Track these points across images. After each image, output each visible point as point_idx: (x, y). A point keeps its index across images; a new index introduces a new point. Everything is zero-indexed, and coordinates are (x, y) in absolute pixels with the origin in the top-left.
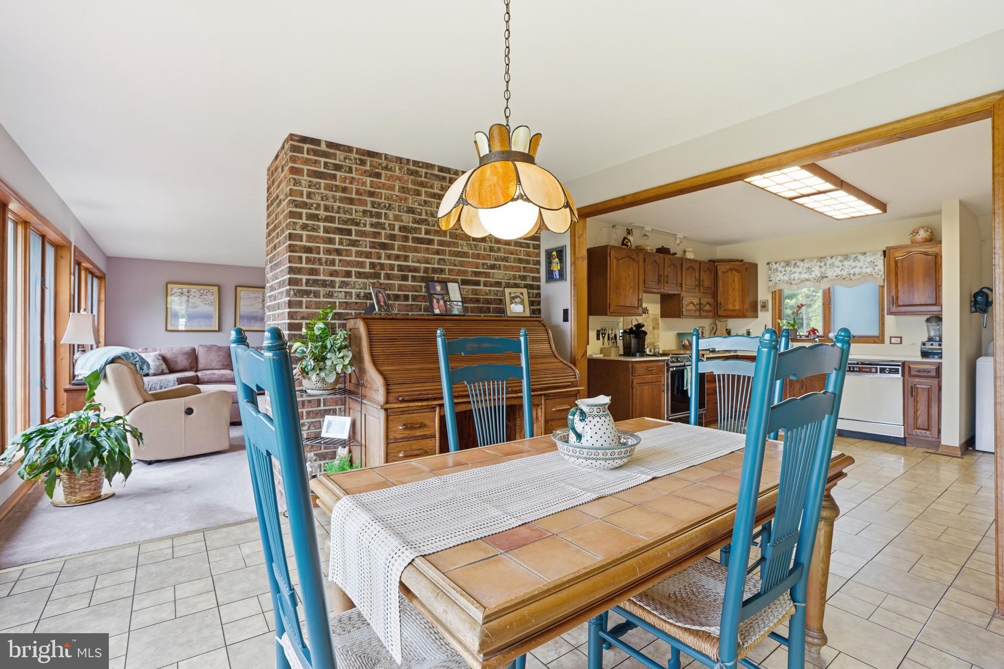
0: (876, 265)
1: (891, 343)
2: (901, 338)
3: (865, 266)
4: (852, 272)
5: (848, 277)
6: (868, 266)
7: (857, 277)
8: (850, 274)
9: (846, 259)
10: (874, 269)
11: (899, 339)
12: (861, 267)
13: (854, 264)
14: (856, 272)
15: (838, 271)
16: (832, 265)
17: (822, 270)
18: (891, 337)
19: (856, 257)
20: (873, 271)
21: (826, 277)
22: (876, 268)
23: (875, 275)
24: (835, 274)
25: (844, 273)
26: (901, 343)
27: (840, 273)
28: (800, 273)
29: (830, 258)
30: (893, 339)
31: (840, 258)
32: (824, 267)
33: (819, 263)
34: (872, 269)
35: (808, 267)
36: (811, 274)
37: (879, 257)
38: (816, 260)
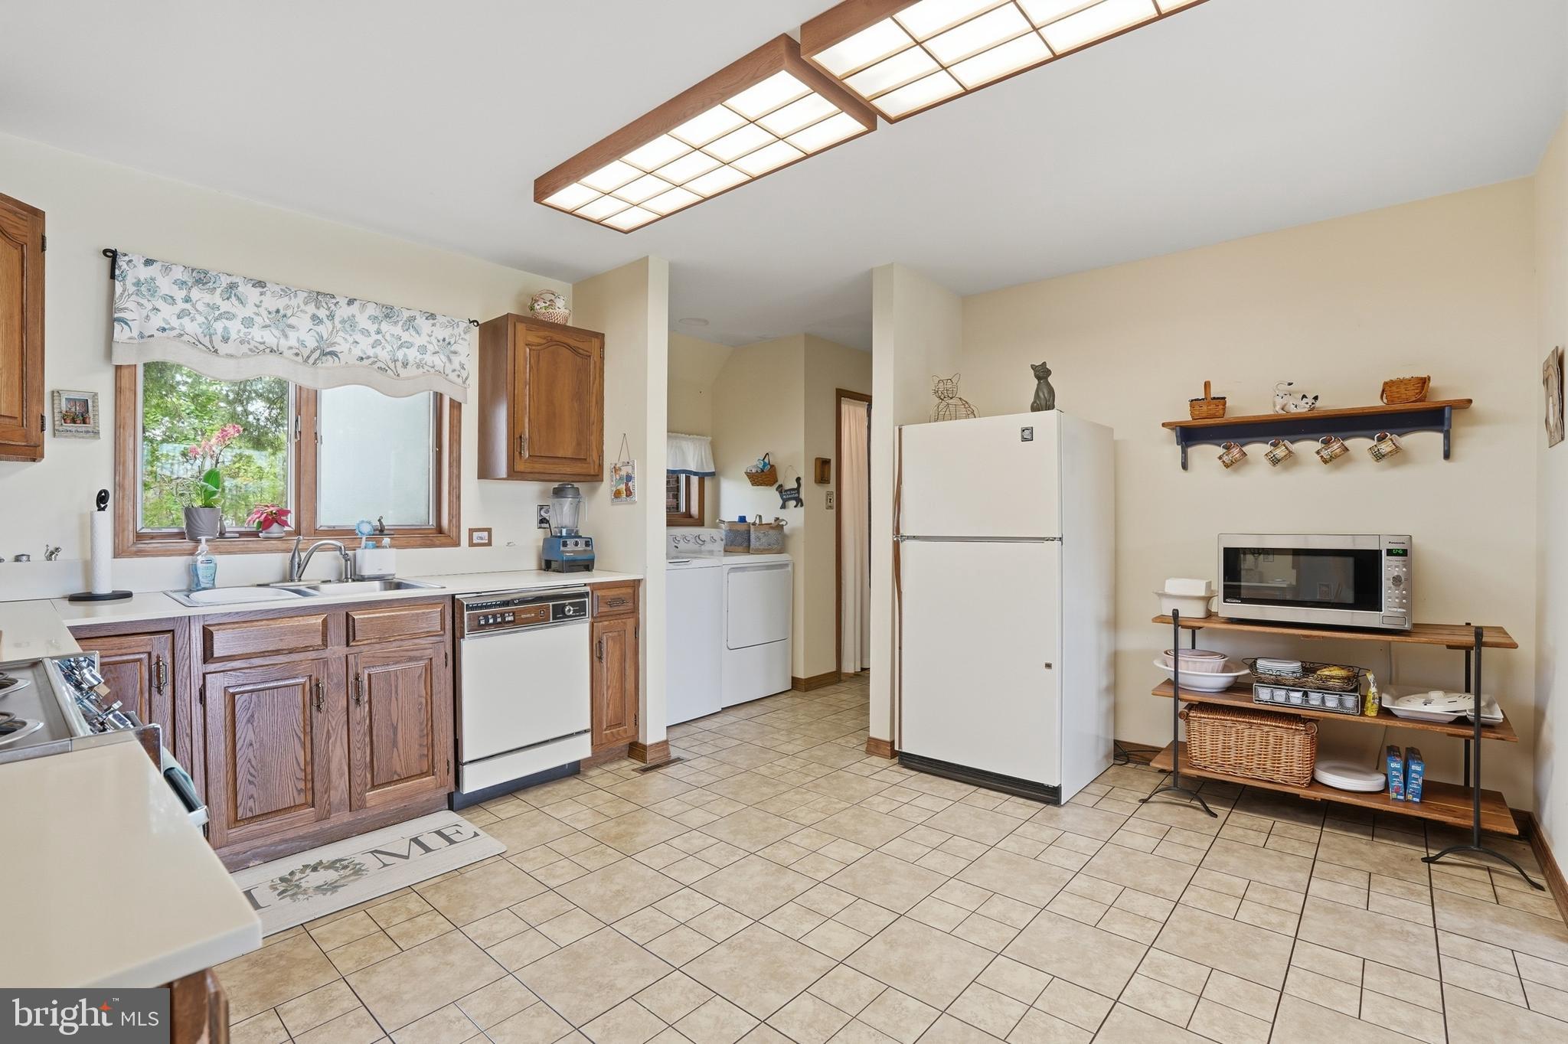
0: (455, 353)
1: (472, 544)
2: (489, 530)
3: (430, 348)
4: (400, 355)
5: (392, 366)
6: (437, 349)
7: (412, 371)
8: (395, 361)
9: (387, 316)
10: (450, 360)
11: (486, 534)
12: (423, 349)
13: (405, 337)
14: (411, 359)
15: (365, 345)
16: (350, 323)
17: (324, 329)
18: (471, 531)
19: (414, 318)
20: (448, 364)
21: (333, 354)
22: (456, 360)
23: (453, 376)
24: (357, 352)
25: (384, 354)
26: (489, 544)
27: (371, 352)
28: (248, 322)
29: (343, 302)
30: (475, 534)
31: (371, 310)
32: (329, 324)
33: (311, 309)
34: (444, 359)
35: (278, 311)
36: (286, 336)
37: (462, 334)
38: (302, 295)
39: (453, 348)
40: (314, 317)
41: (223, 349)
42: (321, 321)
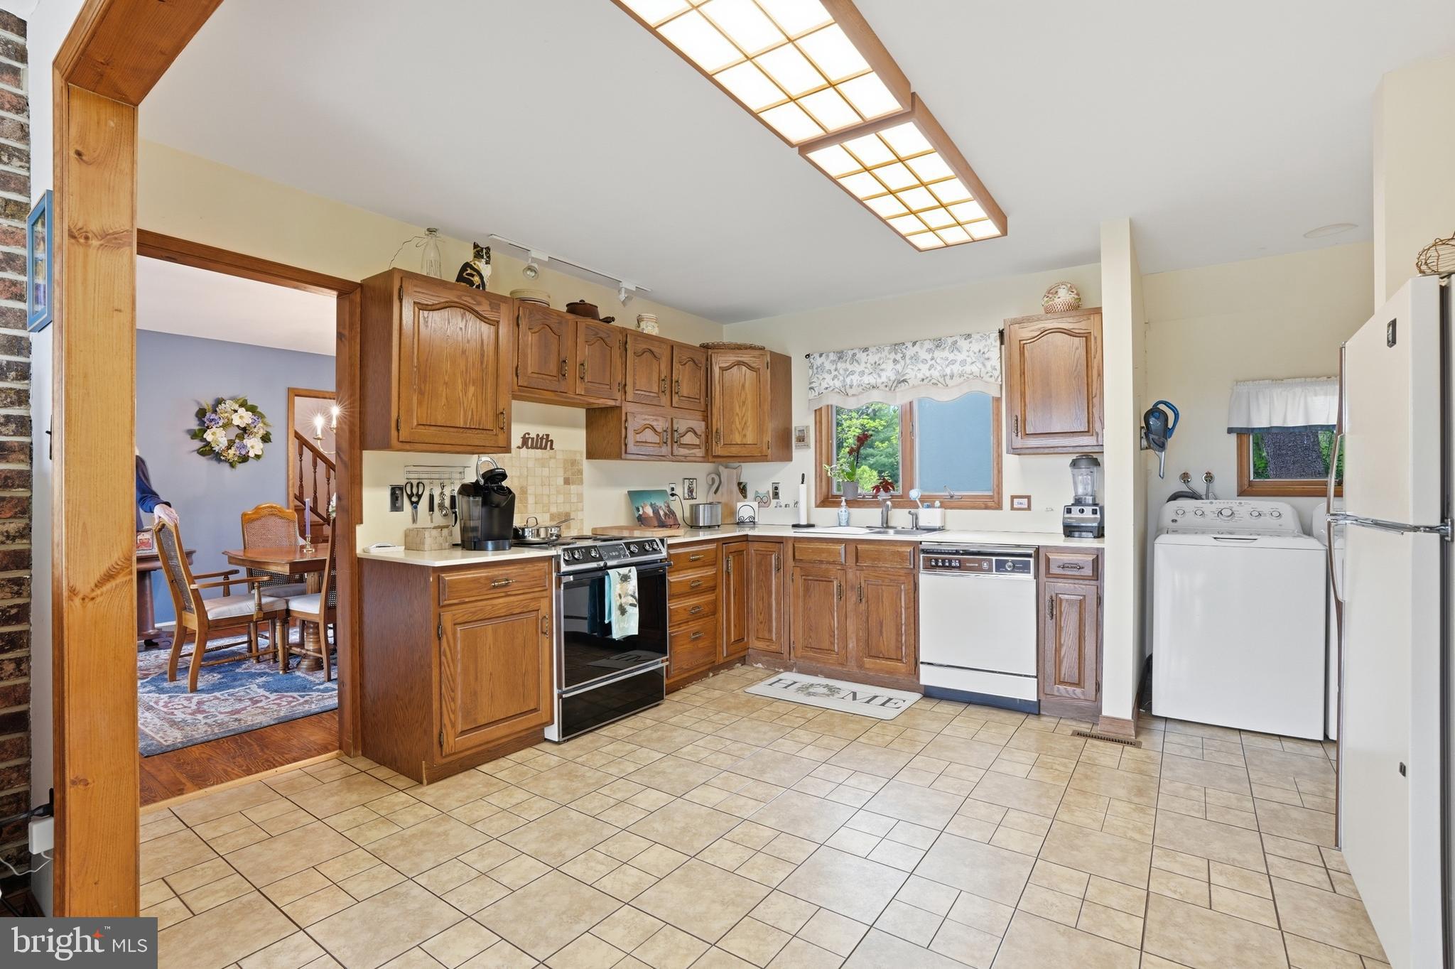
1: (1012, 508)
2: (1029, 498)
3: (969, 360)
4: (948, 371)
5: (942, 380)
6: (974, 360)
7: (957, 380)
8: (944, 376)
10: (984, 365)
11: (1025, 501)
12: (963, 363)
13: (951, 357)
14: (955, 372)
15: (925, 371)
16: (915, 358)
17: (899, 367)
18: (1013, 497)
19: (956, 342)
20: (983, 369)
21: (905, 381)
22: (989, 364)
23: (986, 378)
24: (920, 376)
25: (936, 374)
26: (1029, 508)
27: (928, 374)
28: (862, 373)
29: (909, 345)
30: (1016, 501)
31: (928, 345)
32: (902, 362)
33: (893, 356)
34: (980, 366)
35: (875, 363)
36: (880, 376)
37: (993, 343)
38: (887, 349)
39: (986, 356)
40: (895, 361)
41: (850, 392)
42: (898, 362)
